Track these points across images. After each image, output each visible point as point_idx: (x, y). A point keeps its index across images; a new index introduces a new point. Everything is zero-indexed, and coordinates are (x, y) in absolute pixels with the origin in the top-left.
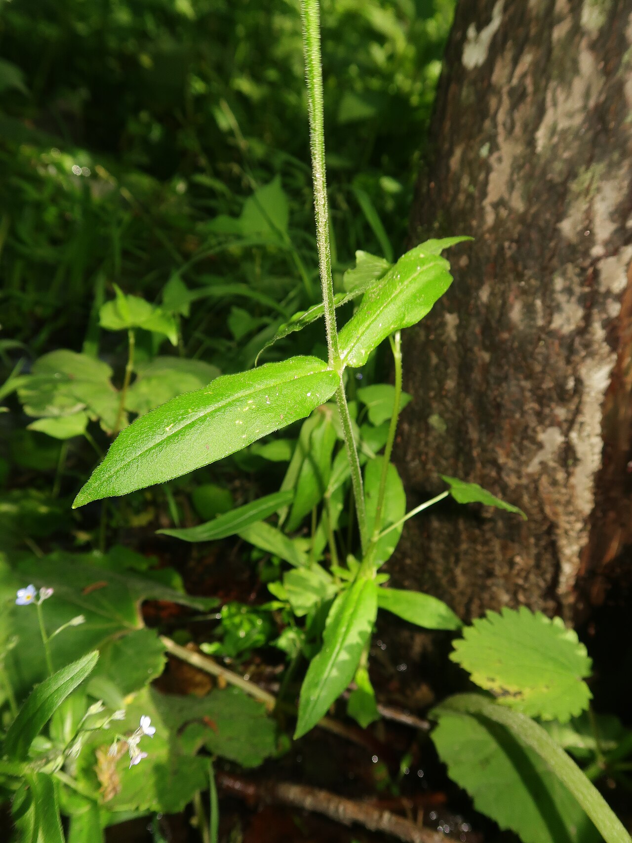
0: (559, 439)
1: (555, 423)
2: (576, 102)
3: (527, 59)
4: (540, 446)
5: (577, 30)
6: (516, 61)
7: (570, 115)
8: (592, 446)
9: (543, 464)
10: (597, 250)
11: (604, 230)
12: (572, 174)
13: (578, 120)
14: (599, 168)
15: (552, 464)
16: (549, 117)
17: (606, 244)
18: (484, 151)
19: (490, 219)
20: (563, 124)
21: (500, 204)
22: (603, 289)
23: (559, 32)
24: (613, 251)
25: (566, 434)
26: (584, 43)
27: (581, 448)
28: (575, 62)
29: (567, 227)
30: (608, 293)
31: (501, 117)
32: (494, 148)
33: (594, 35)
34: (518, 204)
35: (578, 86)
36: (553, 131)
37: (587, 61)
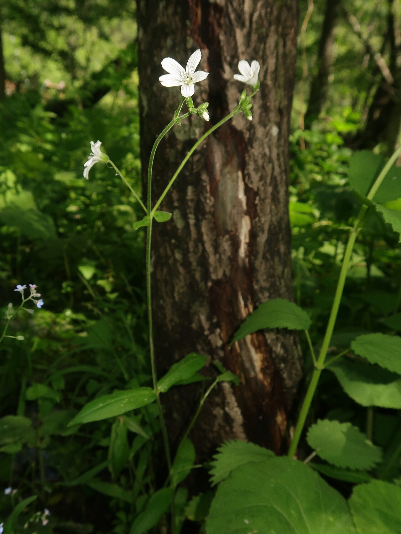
0: (222, 412)
1: (217, 405)
2: (183, 284)
3: (165, 270)
4: (215, 417)
5: (176, 261)
6: (162, 270)
7: (182, 287)
8: (236, 412)
9: (219, 425)
10: (206, 333)
11: (206, 325)
12: (189, 307)
13: (185, 289)
14: (197, 303)
15: (223, 424)
16: (176, 288)
17: (209, 329)
18: (161, 302)
19: (170, 327)
20: (181, 291)
21: (171, 321)
22: (214, 347)
23: (171, 261)
24: (212, 331)
25: (223, 408)
26: (179, 265)
27: (232, 414)
28: (178, 270)
29: (194, 326)
30: (217, 347)
31: (163, 289)
32: (164, 301)
33: (181, 261)
34: (177, 320)
35: (181, 277)
36: (179, 293)
37: (181, 270)
